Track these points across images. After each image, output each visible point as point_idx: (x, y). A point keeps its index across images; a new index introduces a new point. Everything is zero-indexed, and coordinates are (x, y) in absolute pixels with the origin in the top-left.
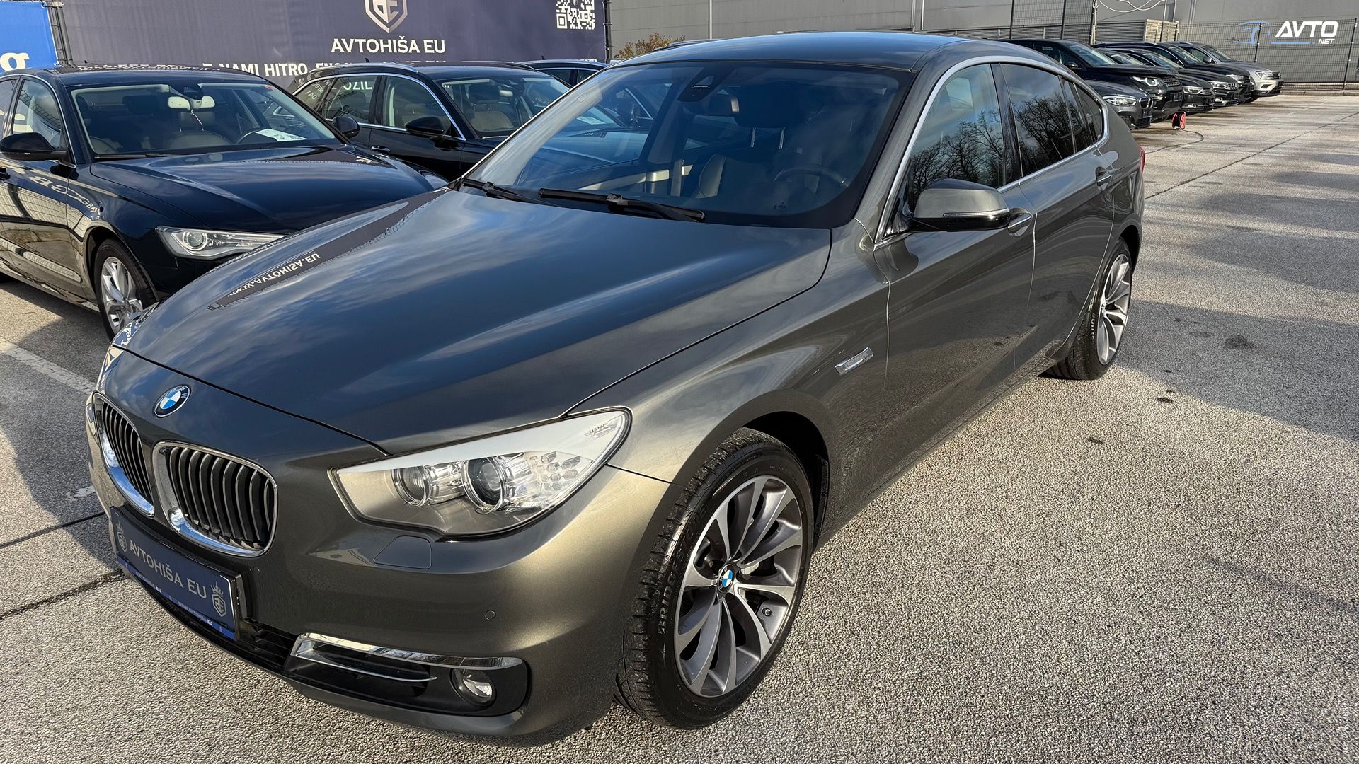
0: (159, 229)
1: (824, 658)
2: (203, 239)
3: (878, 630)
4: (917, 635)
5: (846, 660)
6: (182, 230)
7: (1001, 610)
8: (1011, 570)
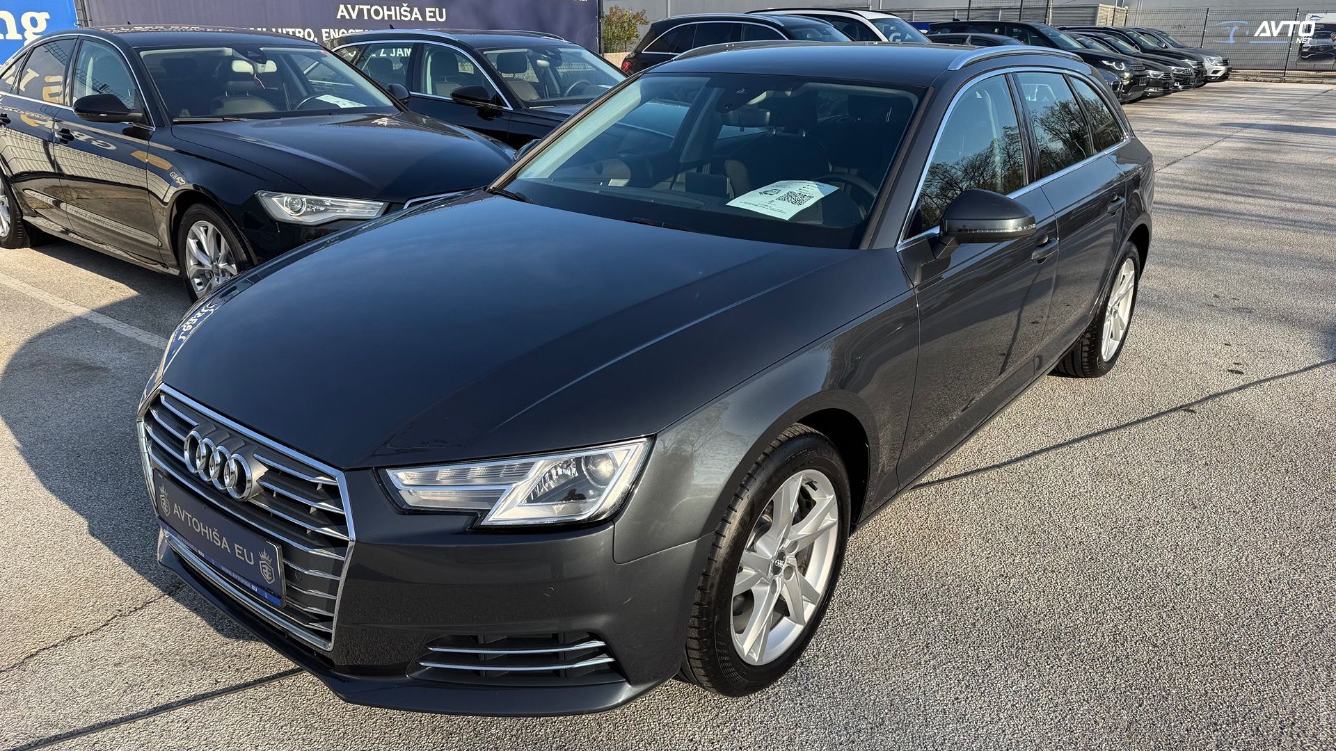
0: (258, 193)
2: (303, 204)
6: (284, 195)
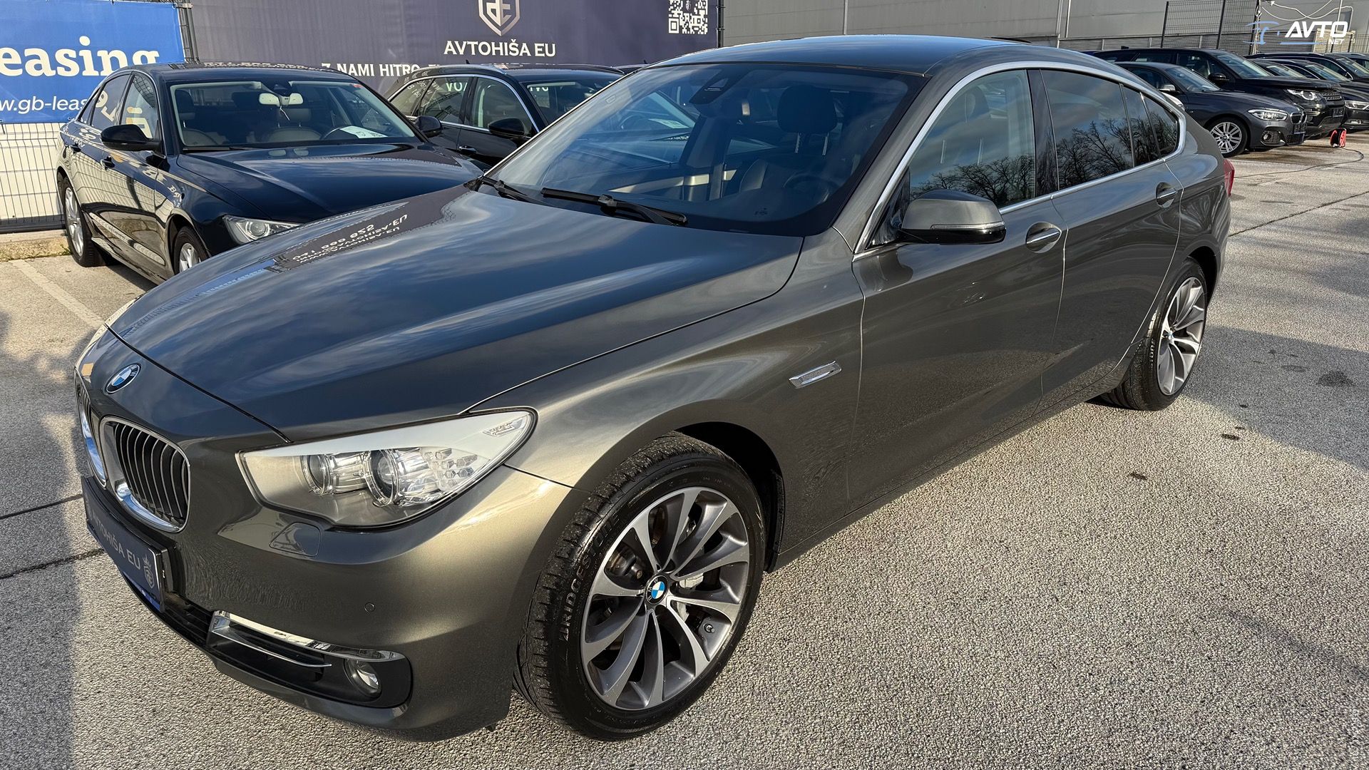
0: (226, 218)
1: (773, 681)
2: (266, 229)
3: (839, 656)
4: (878, 666)
5: (795, 685)
6: (246, 219)
7: (977, 647)
8: (1002, 605)
